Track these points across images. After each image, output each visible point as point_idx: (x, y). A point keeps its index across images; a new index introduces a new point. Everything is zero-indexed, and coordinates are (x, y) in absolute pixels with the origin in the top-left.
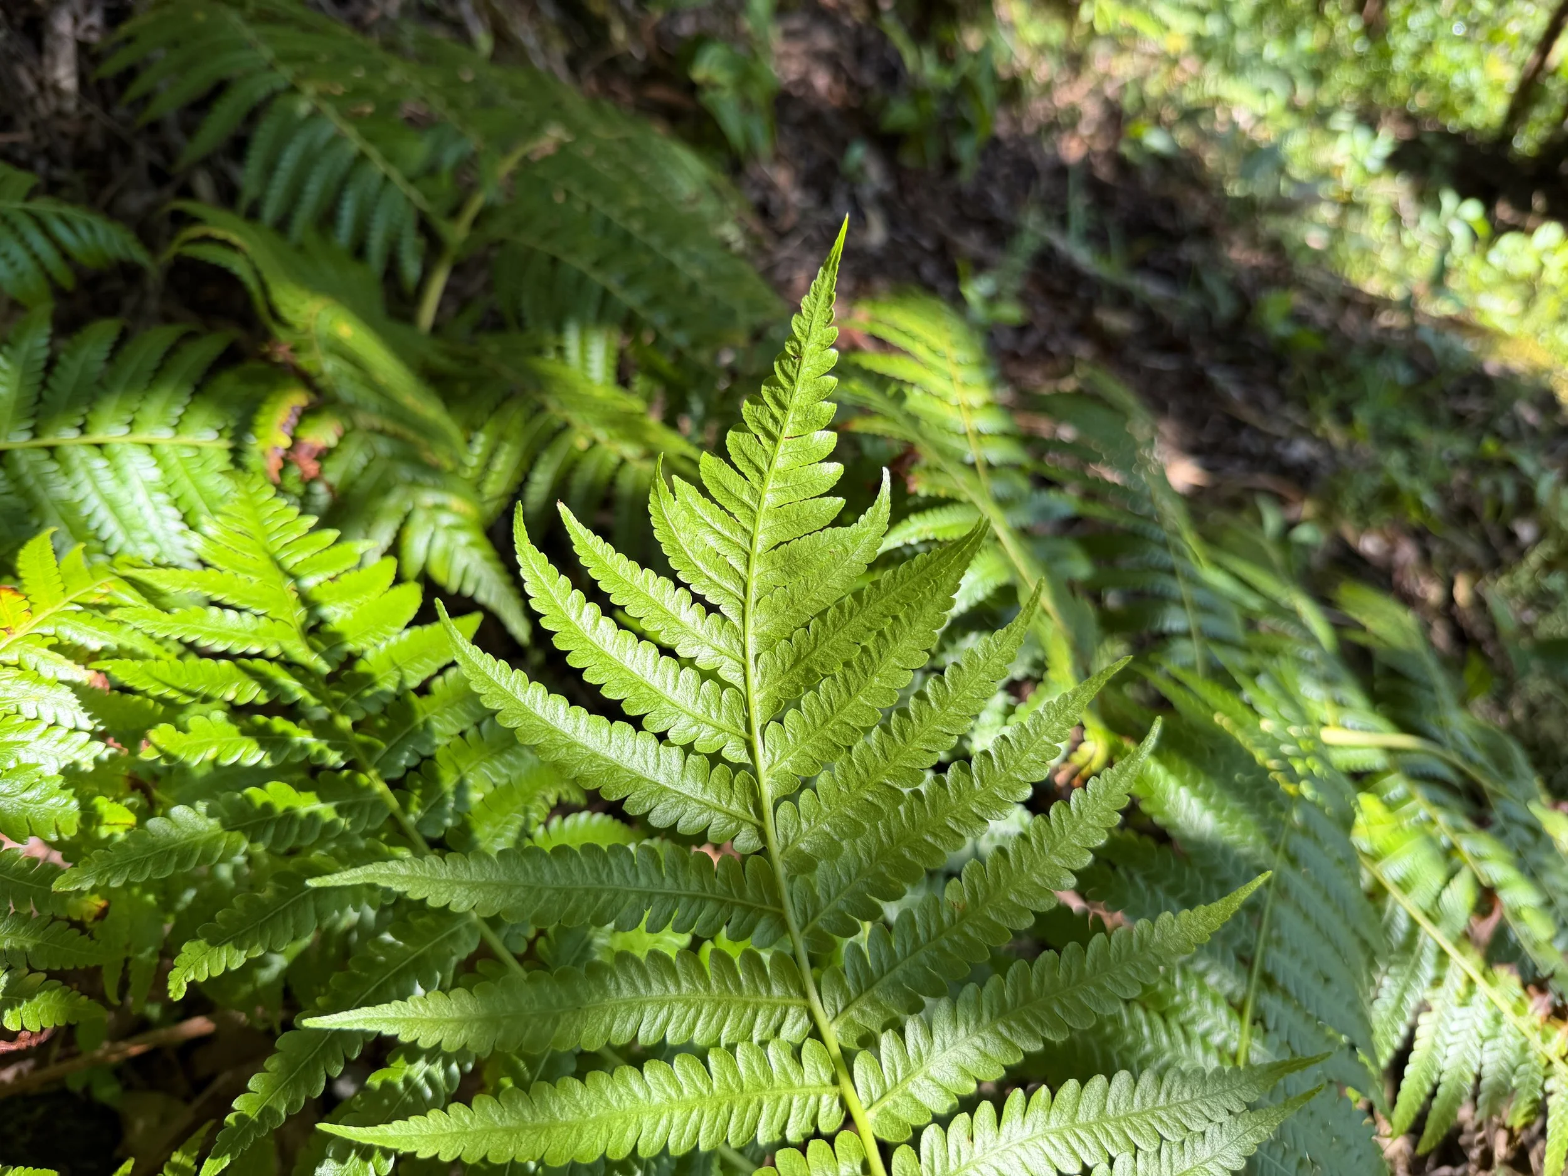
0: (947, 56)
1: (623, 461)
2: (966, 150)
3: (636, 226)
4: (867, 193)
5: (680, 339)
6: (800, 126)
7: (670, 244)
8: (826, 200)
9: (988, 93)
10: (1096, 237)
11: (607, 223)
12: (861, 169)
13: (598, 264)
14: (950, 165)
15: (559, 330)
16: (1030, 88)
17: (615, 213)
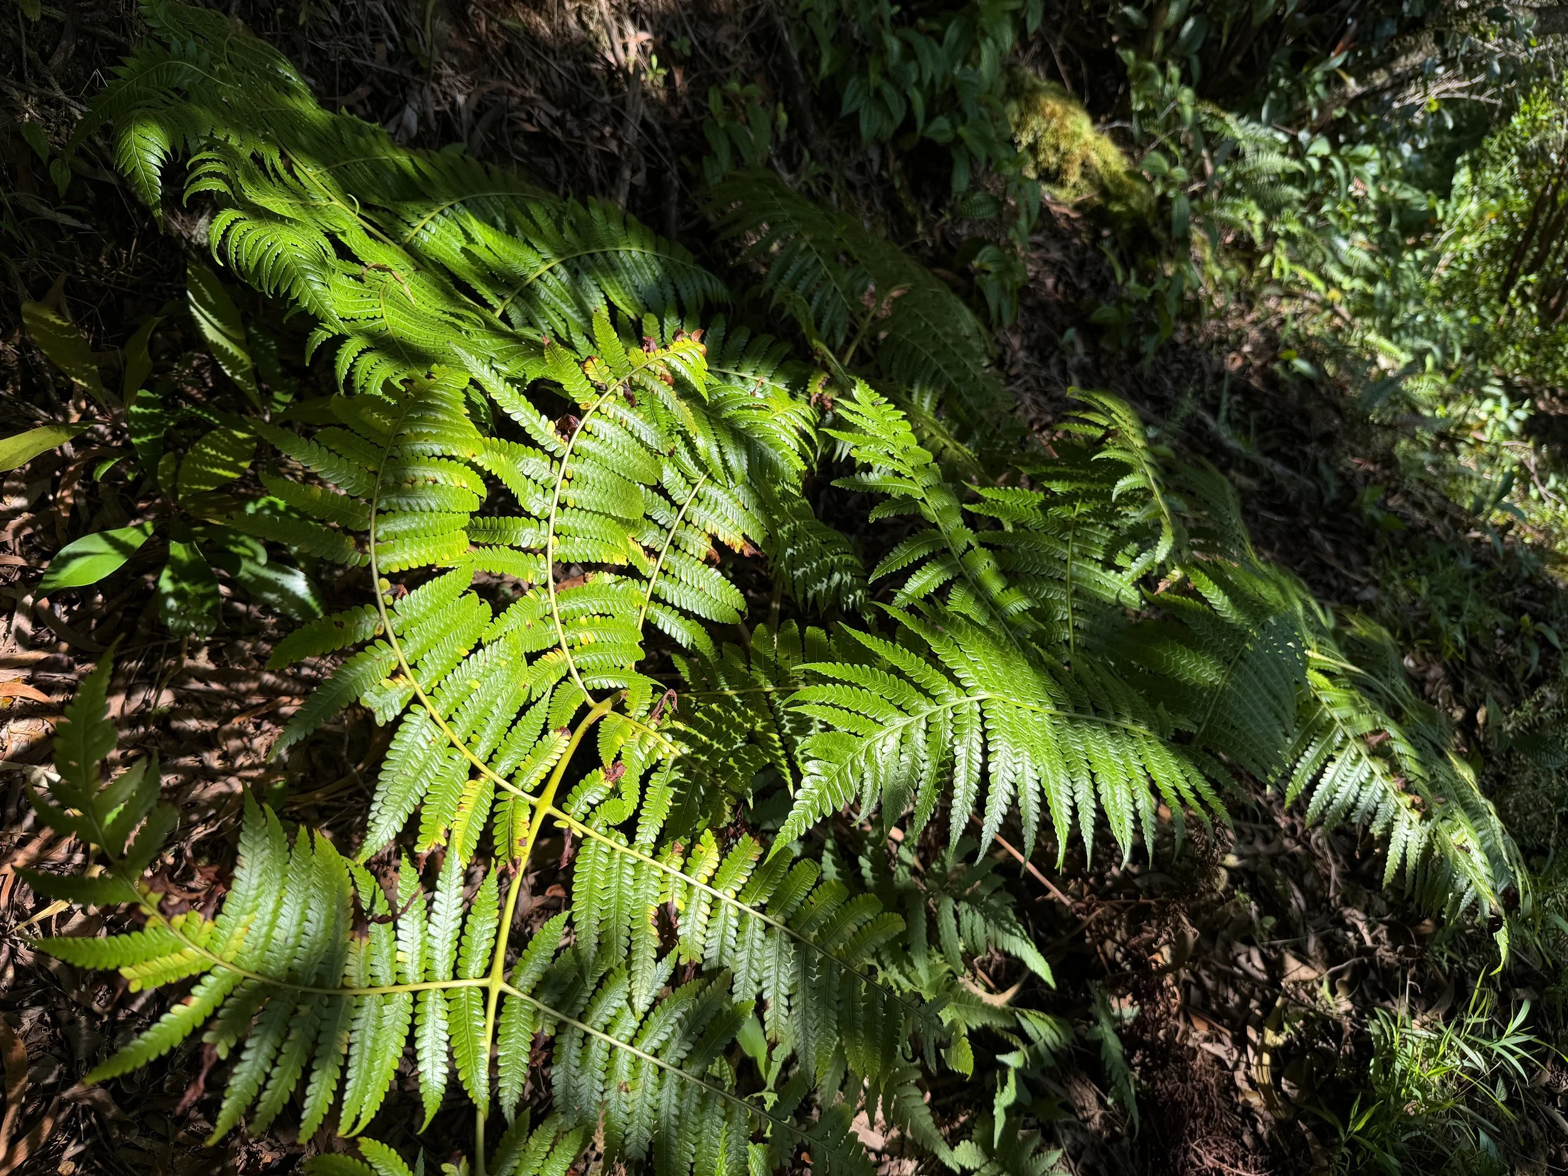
0: (1145, 278)
1: (945, 447)
2: (1149, 346)
3: (949, 341)
4: (1072, 362)
5: (971, 401)
6: (1031, 310)
7: (965, 355)
8: (1044, 360)
9: (1173, 309)
10: (1239, 425)
11: (935, 336)
12: (1072, 344)
13: (934, 354)
14: (1135, 356)
15: (911, 385)
16: (1209, 310)
17: (940, 333)
